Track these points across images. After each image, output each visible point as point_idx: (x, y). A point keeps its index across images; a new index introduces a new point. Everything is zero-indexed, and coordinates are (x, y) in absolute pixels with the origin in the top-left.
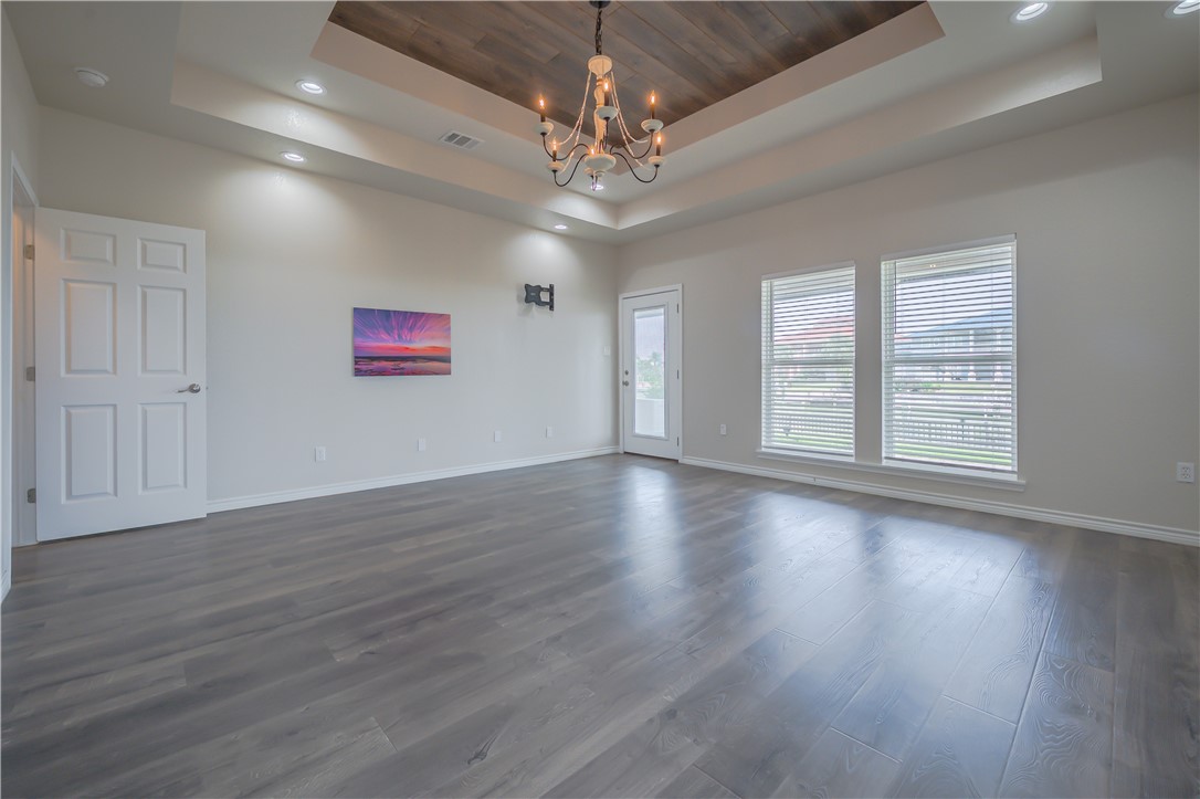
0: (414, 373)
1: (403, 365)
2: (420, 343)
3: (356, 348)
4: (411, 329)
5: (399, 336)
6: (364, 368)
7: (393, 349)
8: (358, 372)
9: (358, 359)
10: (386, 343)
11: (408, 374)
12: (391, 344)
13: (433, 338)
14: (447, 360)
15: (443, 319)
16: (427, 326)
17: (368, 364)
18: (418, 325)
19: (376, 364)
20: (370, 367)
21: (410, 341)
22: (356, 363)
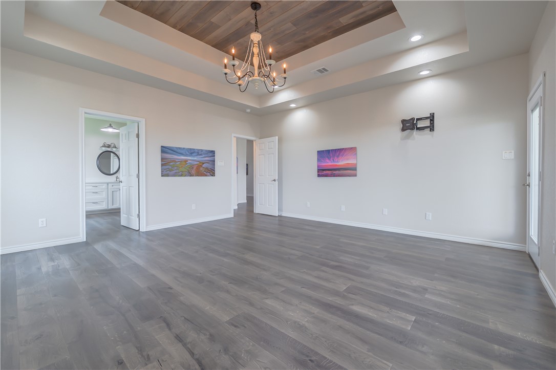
0: (339, 176)
1: (334, 172)
2: (342, 162)
3: (318, 166)
4: (338, 157)
5: (333, 160)
6: (320, 174)
7: (330, 166)
8: (319, 176)
9: (319, 171)
10: (328, 163)
11: (336, 176)
12: (330, 164)
13: (348, 159)
14: (355, 169)
15: (353, 150)
16: (345, 154)
17: (323, 172)
18: (341, 154)
19: (325, 172)
20: (323, 173)
21: (338, 162)
22: (318, 172)
